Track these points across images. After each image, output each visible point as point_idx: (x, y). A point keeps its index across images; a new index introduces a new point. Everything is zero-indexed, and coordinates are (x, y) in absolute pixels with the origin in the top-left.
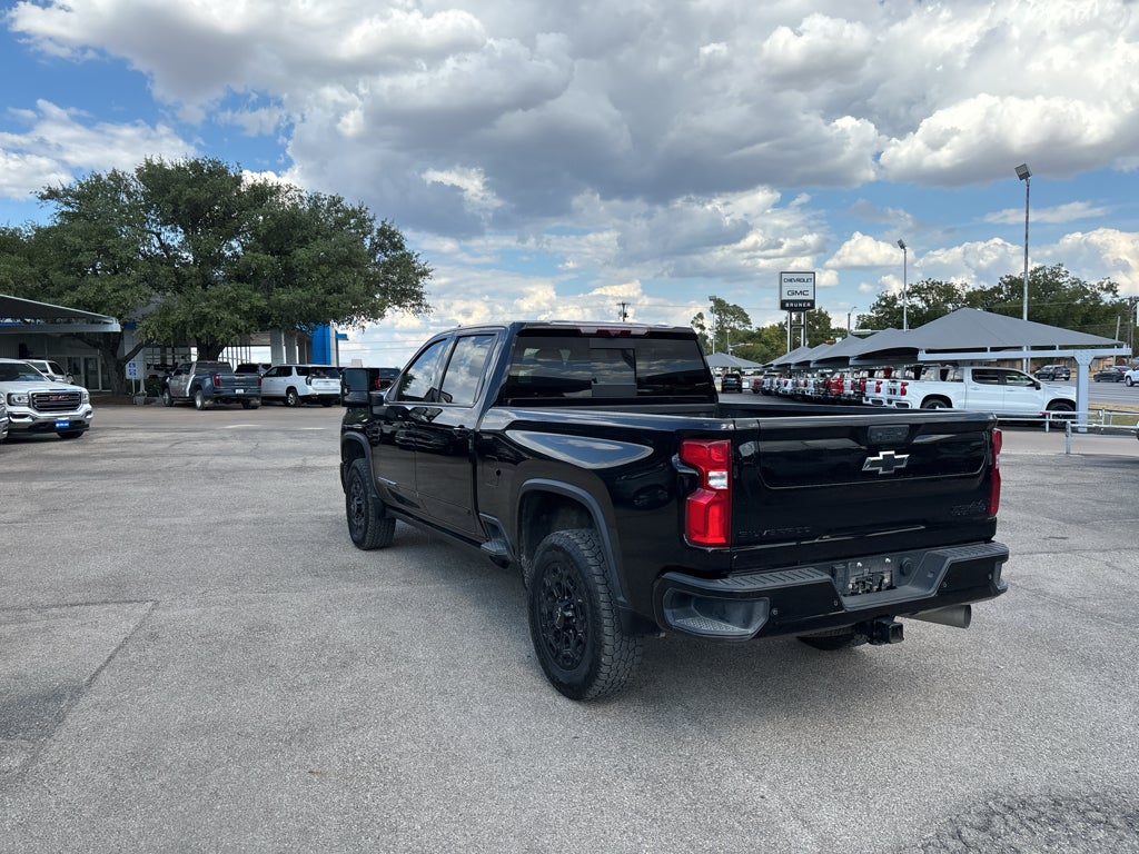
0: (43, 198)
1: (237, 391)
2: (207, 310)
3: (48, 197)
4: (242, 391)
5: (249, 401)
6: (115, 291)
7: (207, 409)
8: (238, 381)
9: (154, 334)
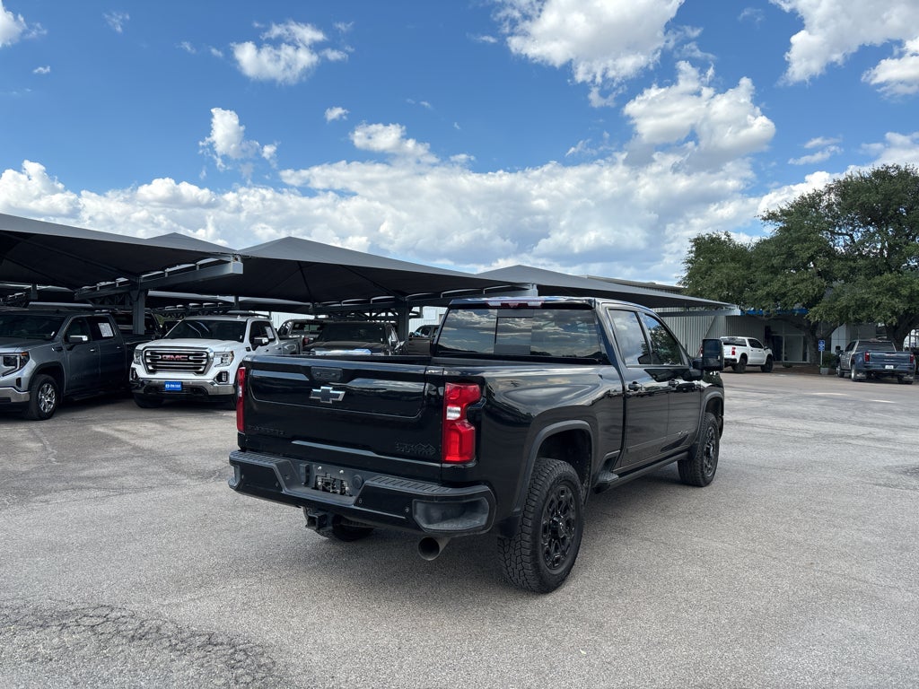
0: (765, 219)
1: (887, 367)
2: (866, 296)
3: (769, 218)
4: (892, 367)
5: (902, 377)
6: (794, 284)
7: (860, 380)
8: (888, 358)
9: (821, 317)
